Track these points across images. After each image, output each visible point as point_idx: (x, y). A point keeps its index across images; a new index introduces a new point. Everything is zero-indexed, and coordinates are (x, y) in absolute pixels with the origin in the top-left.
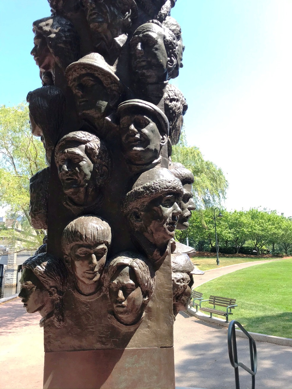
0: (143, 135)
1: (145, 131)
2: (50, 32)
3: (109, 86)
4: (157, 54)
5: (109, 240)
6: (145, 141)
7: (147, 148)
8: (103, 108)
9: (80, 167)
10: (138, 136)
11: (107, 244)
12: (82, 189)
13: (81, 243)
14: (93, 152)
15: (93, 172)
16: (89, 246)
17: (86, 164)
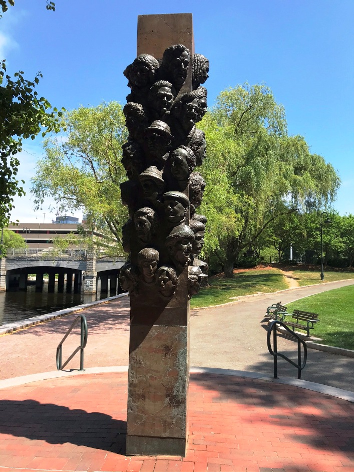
0: (174, 210)
1: (175, 207)
2: (130, 154)
5: (158, 259)
6: (175, 213)
7: (176, 216)
8: (156, 196)
9: (145, 225)
10: (172, 210)
11: (157, 261)
12: (146, 235)
13: (145, 260)
15: (151, 227)
16: (149, 262)
17: (148, 223)
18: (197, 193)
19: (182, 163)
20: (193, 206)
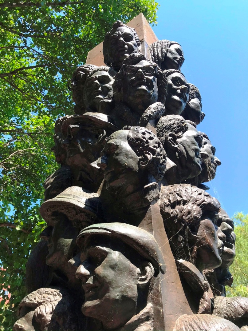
3: (74, 219)
4: (119, 160)
7: (104, 298)
10: (90, 281)
14: (41, 320)
18: (188, 224)
19: (117, 151)
20: (189, 265)
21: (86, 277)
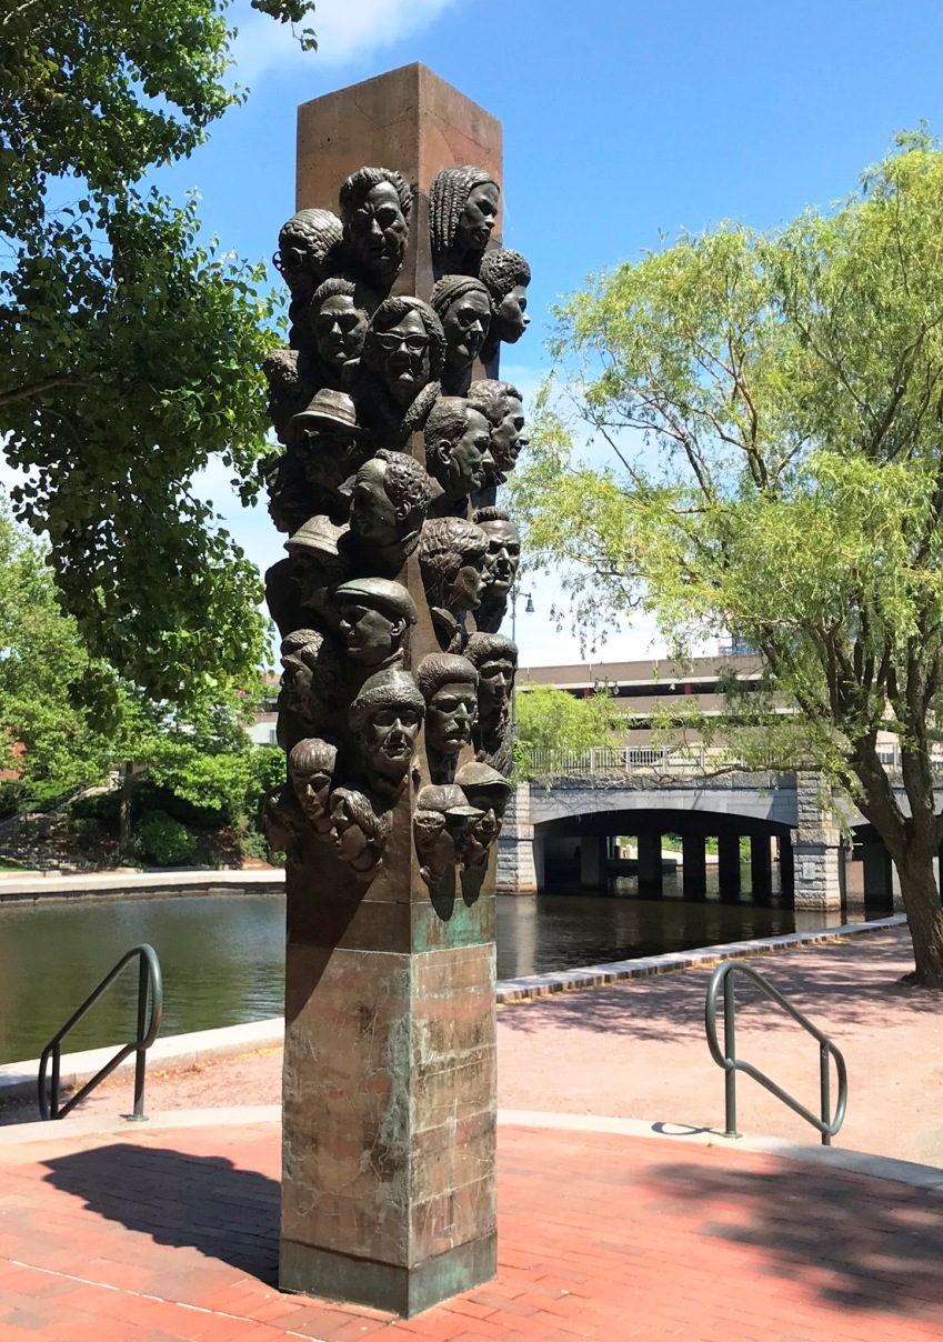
1: (360, 624)
4: (375, 512)
5: (331, 767)
6: (362, 638)
7: (364, 647)
9: (296, 678)
10: (352, 633)
12: (304, 703)
13: (296, 771)
14: (310, 657)
15: (314, 682)
16: (302, 775)
17: (303, 671)
18: (444, 575)
19: (372, 501)
20: (443, 612)
21: (348, 630)
